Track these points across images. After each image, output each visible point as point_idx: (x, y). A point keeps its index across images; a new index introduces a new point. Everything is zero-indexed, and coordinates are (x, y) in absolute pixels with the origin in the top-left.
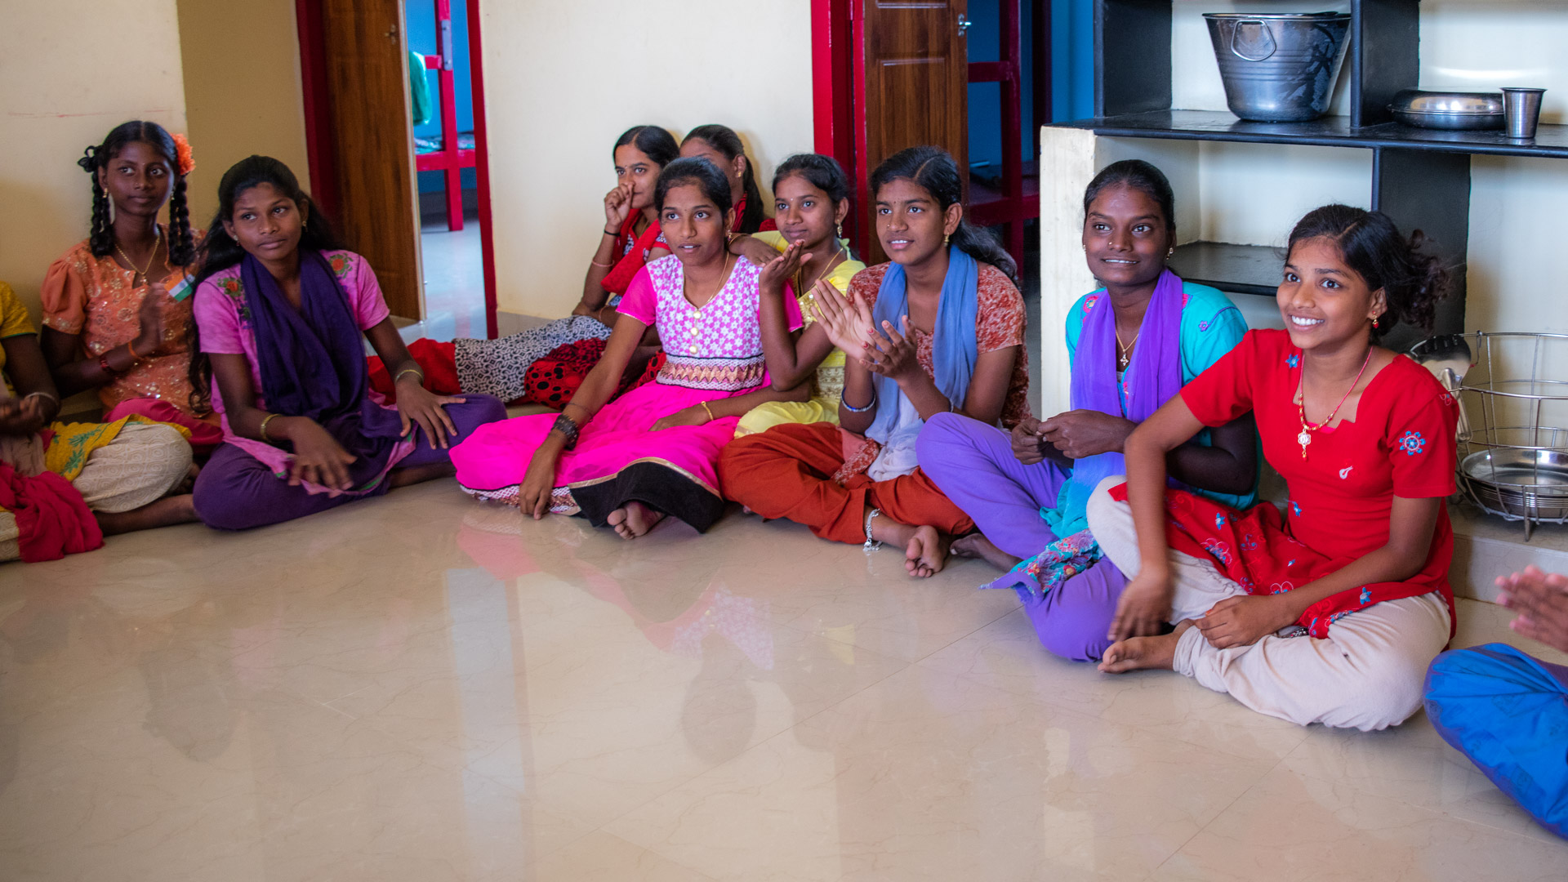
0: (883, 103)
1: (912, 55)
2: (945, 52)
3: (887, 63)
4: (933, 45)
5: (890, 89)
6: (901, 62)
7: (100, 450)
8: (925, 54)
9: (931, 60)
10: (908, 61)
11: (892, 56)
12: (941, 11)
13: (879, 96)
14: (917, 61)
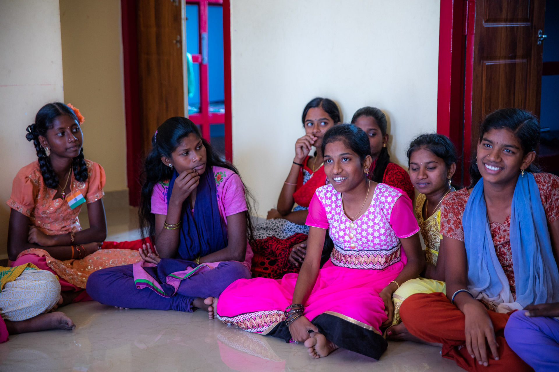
0: (484, 89)
1: (505, 58)
2: (527, 55)
3: (488, 63)
4: (520, 51)
5: (490, 80)
6: (497, 62)
7: (10, 283)
8: (514, 57)
9: (518, 61)
10: (502, 62)
11: (491, 58)
12: (526, 28)
13: (482, 85)
14: (508, 61)
